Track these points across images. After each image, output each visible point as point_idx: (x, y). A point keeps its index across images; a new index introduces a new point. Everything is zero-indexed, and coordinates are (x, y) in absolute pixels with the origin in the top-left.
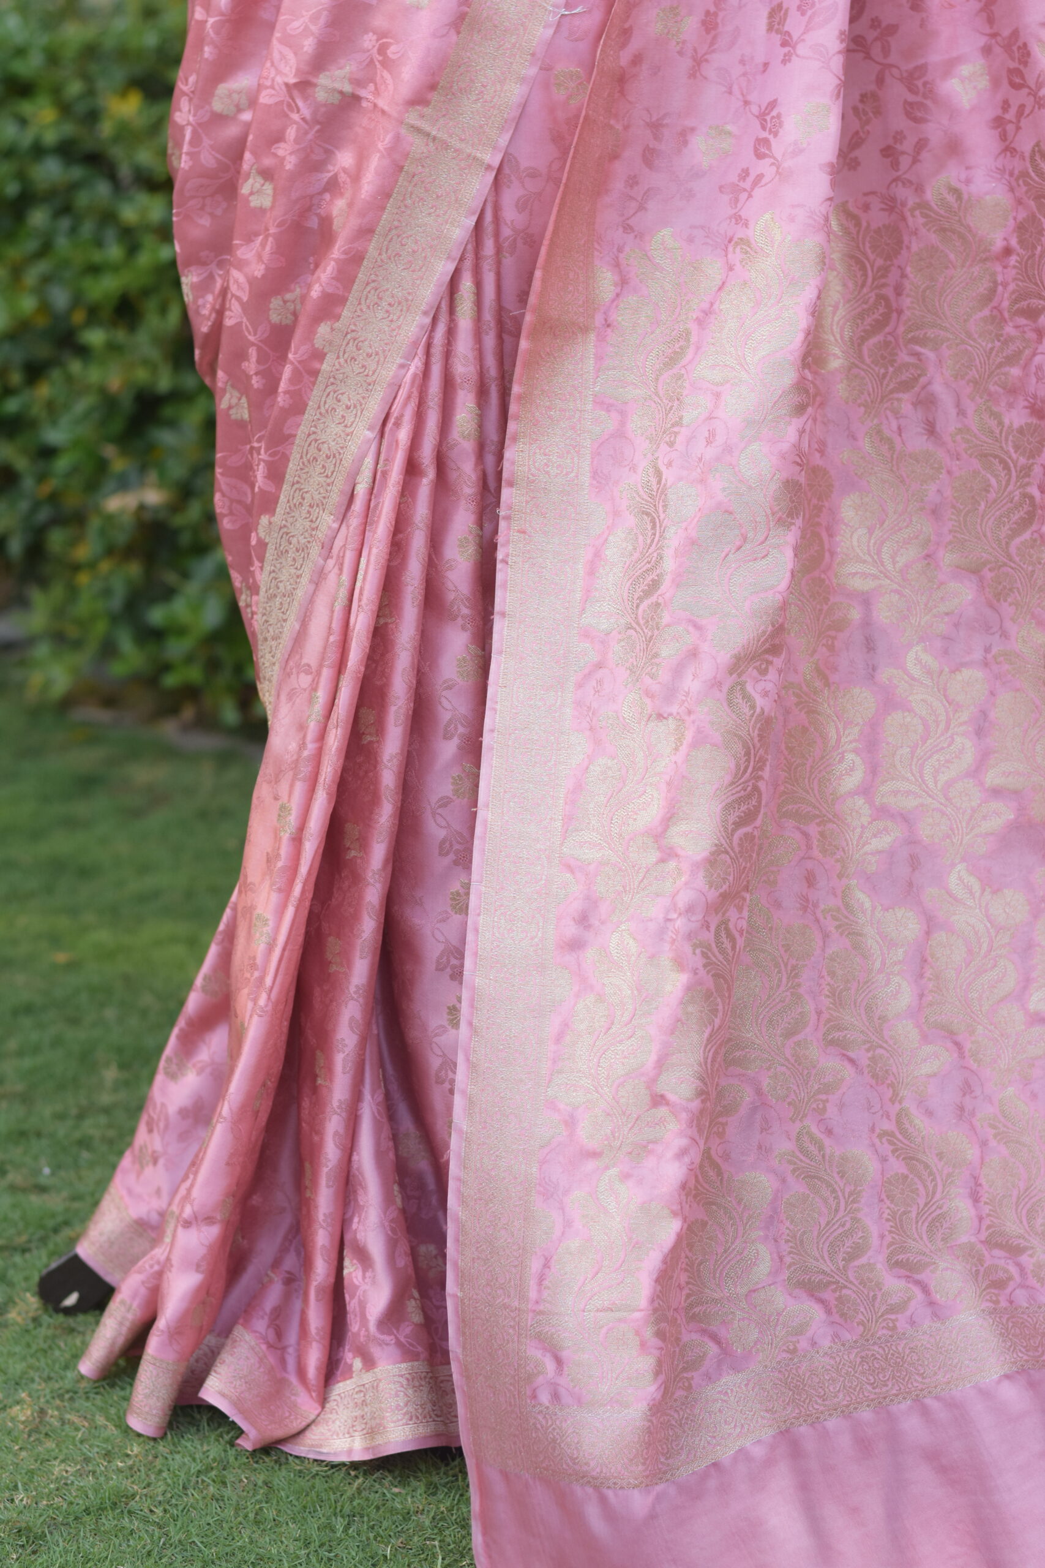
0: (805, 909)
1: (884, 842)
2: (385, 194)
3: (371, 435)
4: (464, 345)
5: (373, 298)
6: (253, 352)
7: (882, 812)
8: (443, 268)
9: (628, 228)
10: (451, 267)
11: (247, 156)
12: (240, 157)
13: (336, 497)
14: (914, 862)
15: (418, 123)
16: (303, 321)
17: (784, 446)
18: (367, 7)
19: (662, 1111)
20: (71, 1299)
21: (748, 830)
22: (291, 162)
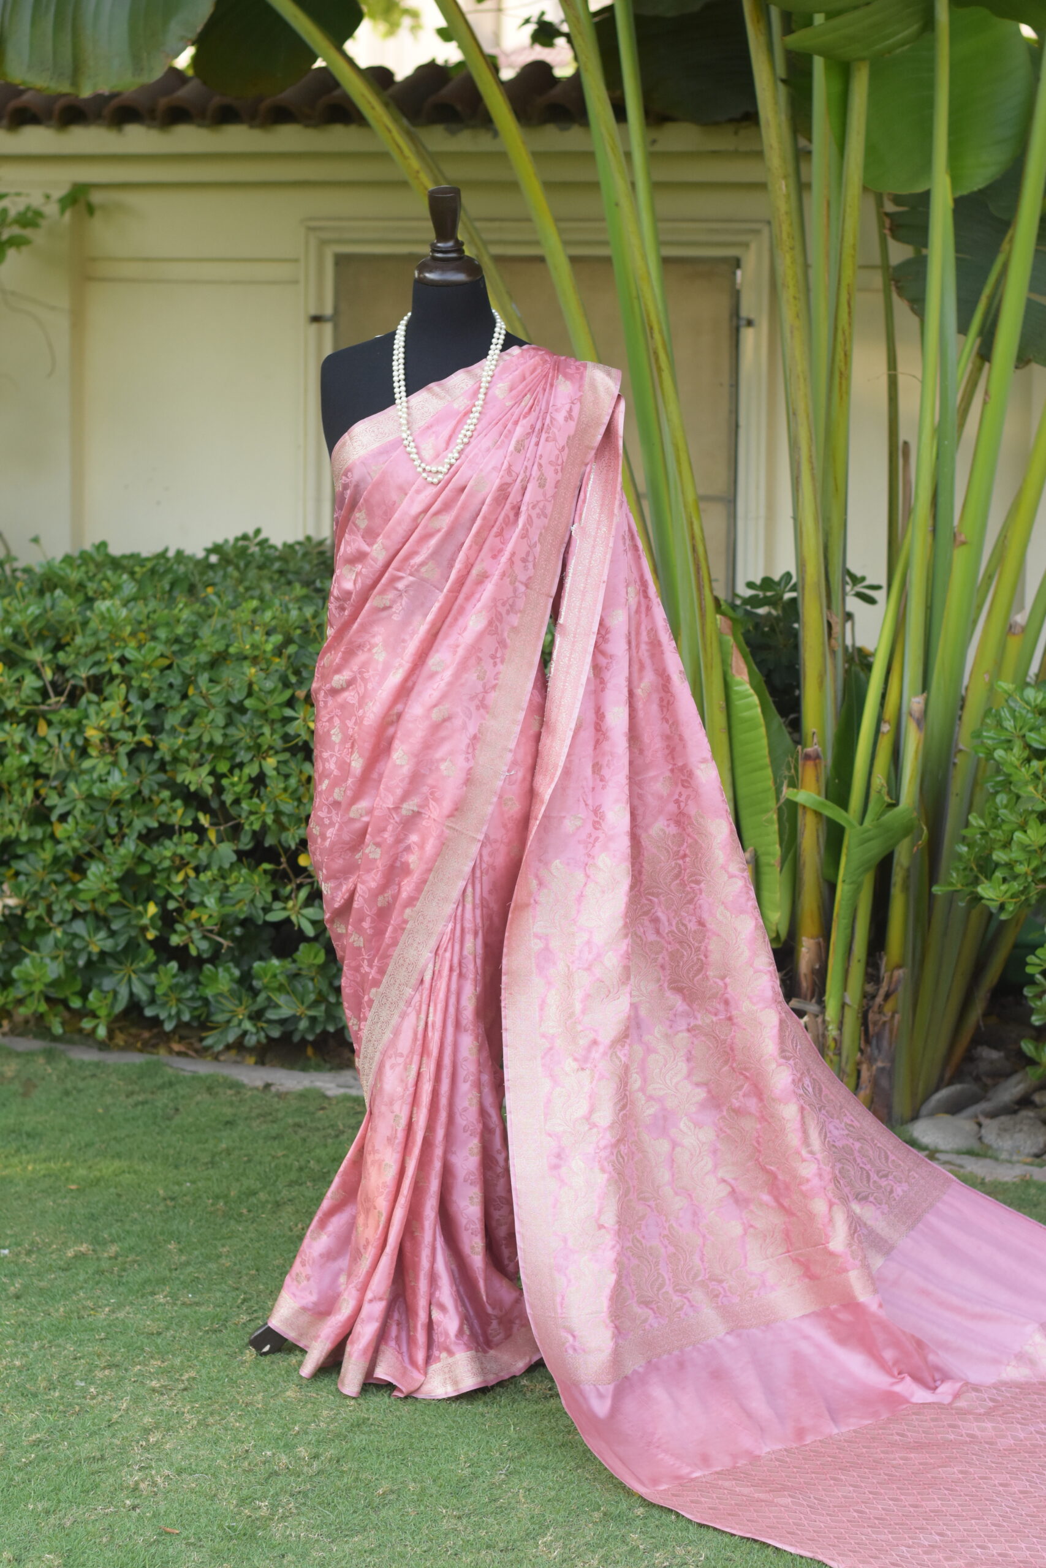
1: (651, 1111)
2: (438, 855)
3: (432, 955)
4: (468, 915)
5: (431, 897)
6: (369, 919)
7: (650, 1098)
8: (461, 884)
9: (540, 861)
10: (465, 883)
11: (368, 836)
12: (364, 836)
13: (414, 980)
14: (665, 1118)
15: (451, 825)
16: (398, 906)
17: (622, 952)
18: (424, 776)
19: (603, 1231)
20: (267, 1348)
21: (624, 1112)
22: (389, 840)
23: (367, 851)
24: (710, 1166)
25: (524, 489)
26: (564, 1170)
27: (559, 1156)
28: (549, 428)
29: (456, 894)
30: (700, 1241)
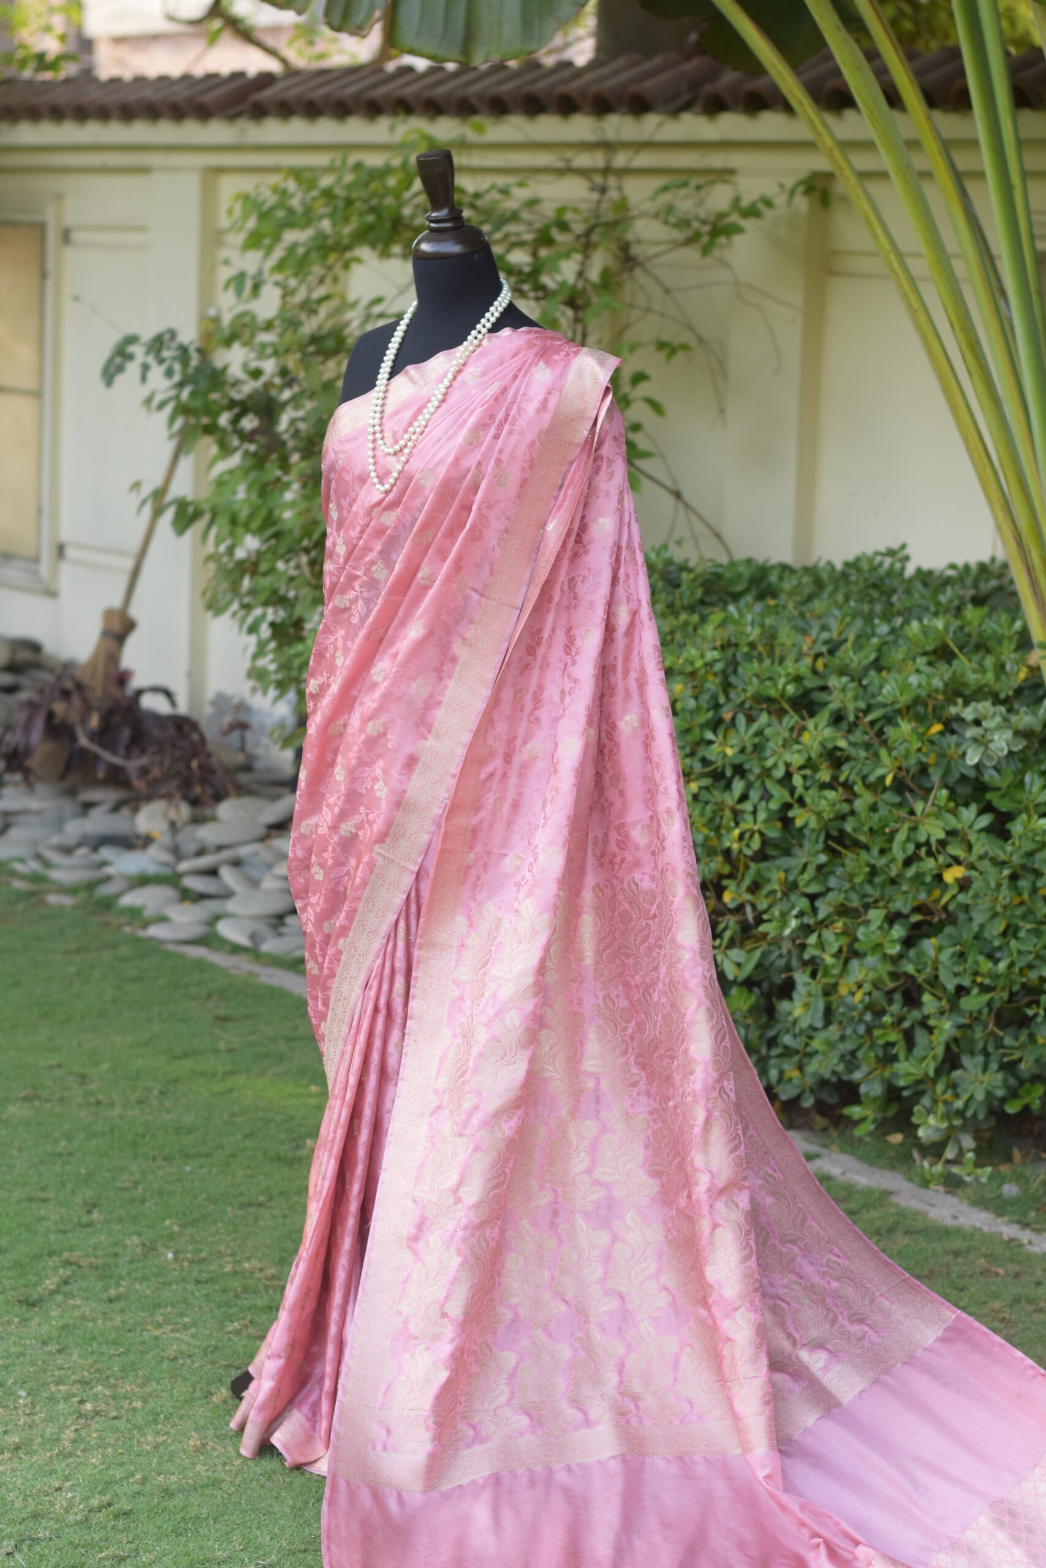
0: (551, 1227)
4: (400, 953)
5: (361, 929)
6: (317, 945)
7: (597, 1182)
8: (391, 917)
9: (475, 900)
10: (395, 917)
11: (313, 856)
12: (311, 855)
14: (609, 1207)
15: (380, 850)
18: (361, 795)
19: (446, 1320)
21: (498, 1191)
22: (330, 862)
23: (313, 871)
24: (652, 1270)
25: (475, 488)
27: (420, 1227)
28: (515, 420)
29: (385, 928)
30: (621, 1350)
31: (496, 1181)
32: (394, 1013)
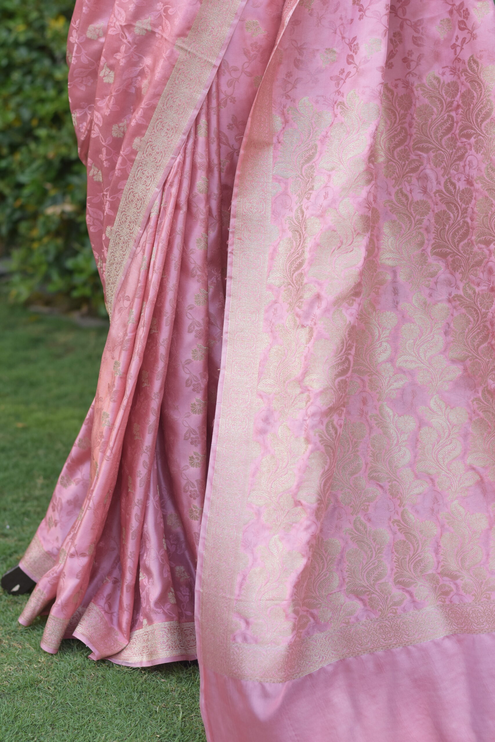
0: (361, 415)
1: (399, 384)
2: (166, 78)
3: (158, 190)
4: (201, 149)
5: (160, 126)
6: (104, 150)
7: (399, 370)
11: (102, 58)
12: (99, 59)
13: (142, 219)
14: (413, 393)
15: (182, 45)
16: (127, 136)
17: (360, 199)
20: (16, 588)
21: (343, 378)
22: (123, 62)
23: (101, 74)
24: (458, 451)
26: (269, 436)
27: (266, 420)
29: (186, 123)
30: (436, 531)
31: (341, 368)
32: (194, 210)
